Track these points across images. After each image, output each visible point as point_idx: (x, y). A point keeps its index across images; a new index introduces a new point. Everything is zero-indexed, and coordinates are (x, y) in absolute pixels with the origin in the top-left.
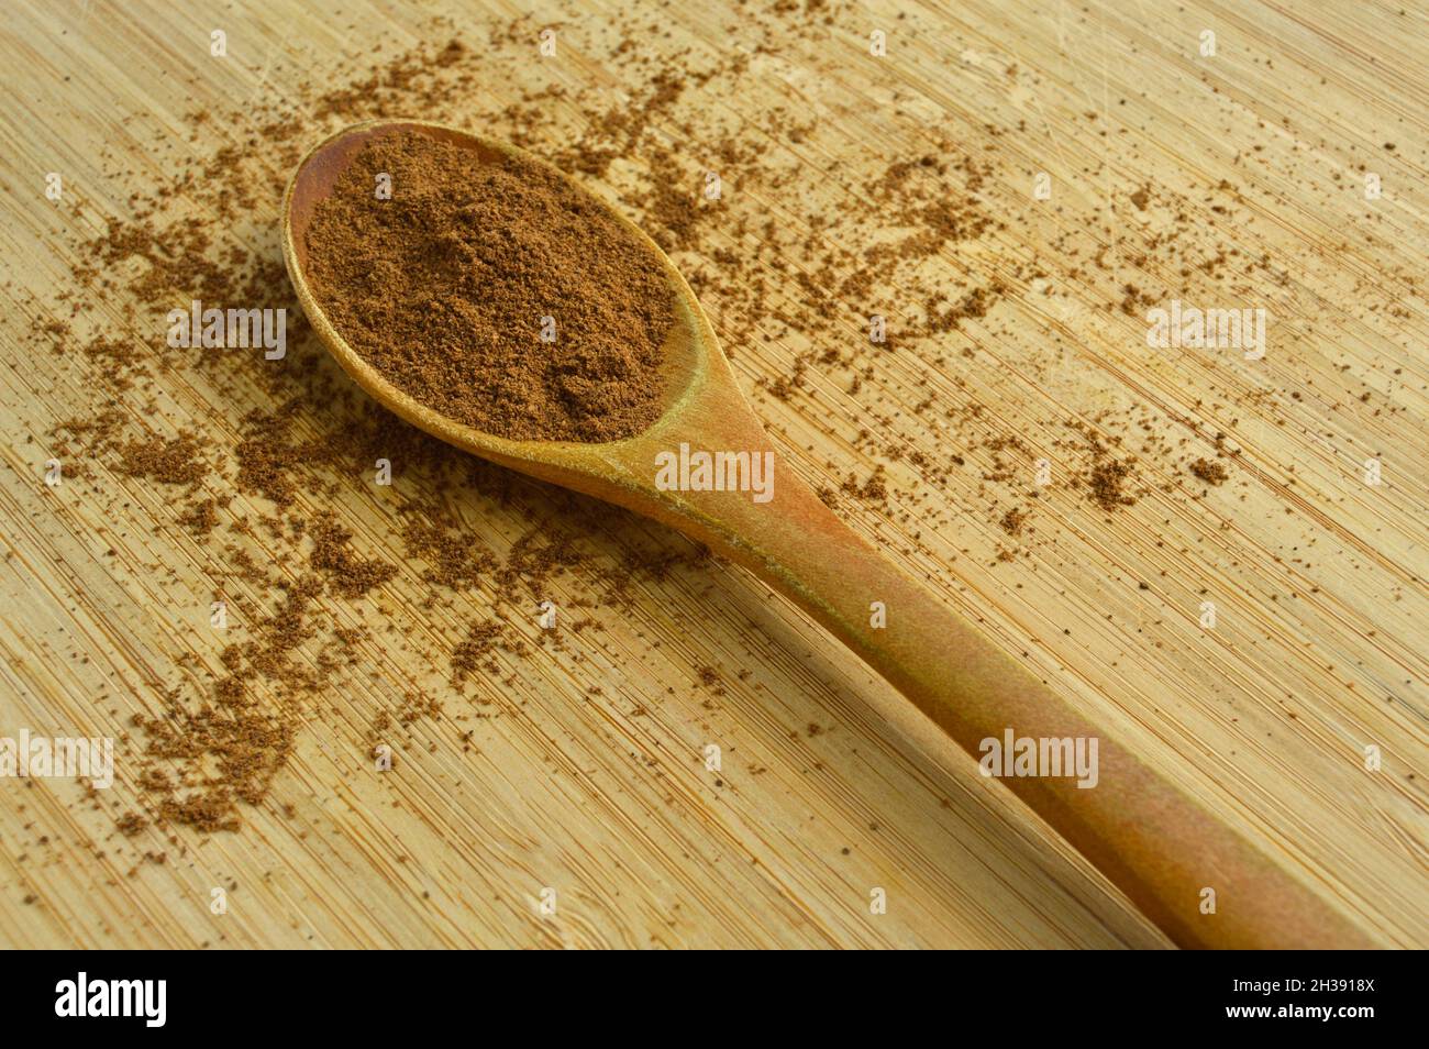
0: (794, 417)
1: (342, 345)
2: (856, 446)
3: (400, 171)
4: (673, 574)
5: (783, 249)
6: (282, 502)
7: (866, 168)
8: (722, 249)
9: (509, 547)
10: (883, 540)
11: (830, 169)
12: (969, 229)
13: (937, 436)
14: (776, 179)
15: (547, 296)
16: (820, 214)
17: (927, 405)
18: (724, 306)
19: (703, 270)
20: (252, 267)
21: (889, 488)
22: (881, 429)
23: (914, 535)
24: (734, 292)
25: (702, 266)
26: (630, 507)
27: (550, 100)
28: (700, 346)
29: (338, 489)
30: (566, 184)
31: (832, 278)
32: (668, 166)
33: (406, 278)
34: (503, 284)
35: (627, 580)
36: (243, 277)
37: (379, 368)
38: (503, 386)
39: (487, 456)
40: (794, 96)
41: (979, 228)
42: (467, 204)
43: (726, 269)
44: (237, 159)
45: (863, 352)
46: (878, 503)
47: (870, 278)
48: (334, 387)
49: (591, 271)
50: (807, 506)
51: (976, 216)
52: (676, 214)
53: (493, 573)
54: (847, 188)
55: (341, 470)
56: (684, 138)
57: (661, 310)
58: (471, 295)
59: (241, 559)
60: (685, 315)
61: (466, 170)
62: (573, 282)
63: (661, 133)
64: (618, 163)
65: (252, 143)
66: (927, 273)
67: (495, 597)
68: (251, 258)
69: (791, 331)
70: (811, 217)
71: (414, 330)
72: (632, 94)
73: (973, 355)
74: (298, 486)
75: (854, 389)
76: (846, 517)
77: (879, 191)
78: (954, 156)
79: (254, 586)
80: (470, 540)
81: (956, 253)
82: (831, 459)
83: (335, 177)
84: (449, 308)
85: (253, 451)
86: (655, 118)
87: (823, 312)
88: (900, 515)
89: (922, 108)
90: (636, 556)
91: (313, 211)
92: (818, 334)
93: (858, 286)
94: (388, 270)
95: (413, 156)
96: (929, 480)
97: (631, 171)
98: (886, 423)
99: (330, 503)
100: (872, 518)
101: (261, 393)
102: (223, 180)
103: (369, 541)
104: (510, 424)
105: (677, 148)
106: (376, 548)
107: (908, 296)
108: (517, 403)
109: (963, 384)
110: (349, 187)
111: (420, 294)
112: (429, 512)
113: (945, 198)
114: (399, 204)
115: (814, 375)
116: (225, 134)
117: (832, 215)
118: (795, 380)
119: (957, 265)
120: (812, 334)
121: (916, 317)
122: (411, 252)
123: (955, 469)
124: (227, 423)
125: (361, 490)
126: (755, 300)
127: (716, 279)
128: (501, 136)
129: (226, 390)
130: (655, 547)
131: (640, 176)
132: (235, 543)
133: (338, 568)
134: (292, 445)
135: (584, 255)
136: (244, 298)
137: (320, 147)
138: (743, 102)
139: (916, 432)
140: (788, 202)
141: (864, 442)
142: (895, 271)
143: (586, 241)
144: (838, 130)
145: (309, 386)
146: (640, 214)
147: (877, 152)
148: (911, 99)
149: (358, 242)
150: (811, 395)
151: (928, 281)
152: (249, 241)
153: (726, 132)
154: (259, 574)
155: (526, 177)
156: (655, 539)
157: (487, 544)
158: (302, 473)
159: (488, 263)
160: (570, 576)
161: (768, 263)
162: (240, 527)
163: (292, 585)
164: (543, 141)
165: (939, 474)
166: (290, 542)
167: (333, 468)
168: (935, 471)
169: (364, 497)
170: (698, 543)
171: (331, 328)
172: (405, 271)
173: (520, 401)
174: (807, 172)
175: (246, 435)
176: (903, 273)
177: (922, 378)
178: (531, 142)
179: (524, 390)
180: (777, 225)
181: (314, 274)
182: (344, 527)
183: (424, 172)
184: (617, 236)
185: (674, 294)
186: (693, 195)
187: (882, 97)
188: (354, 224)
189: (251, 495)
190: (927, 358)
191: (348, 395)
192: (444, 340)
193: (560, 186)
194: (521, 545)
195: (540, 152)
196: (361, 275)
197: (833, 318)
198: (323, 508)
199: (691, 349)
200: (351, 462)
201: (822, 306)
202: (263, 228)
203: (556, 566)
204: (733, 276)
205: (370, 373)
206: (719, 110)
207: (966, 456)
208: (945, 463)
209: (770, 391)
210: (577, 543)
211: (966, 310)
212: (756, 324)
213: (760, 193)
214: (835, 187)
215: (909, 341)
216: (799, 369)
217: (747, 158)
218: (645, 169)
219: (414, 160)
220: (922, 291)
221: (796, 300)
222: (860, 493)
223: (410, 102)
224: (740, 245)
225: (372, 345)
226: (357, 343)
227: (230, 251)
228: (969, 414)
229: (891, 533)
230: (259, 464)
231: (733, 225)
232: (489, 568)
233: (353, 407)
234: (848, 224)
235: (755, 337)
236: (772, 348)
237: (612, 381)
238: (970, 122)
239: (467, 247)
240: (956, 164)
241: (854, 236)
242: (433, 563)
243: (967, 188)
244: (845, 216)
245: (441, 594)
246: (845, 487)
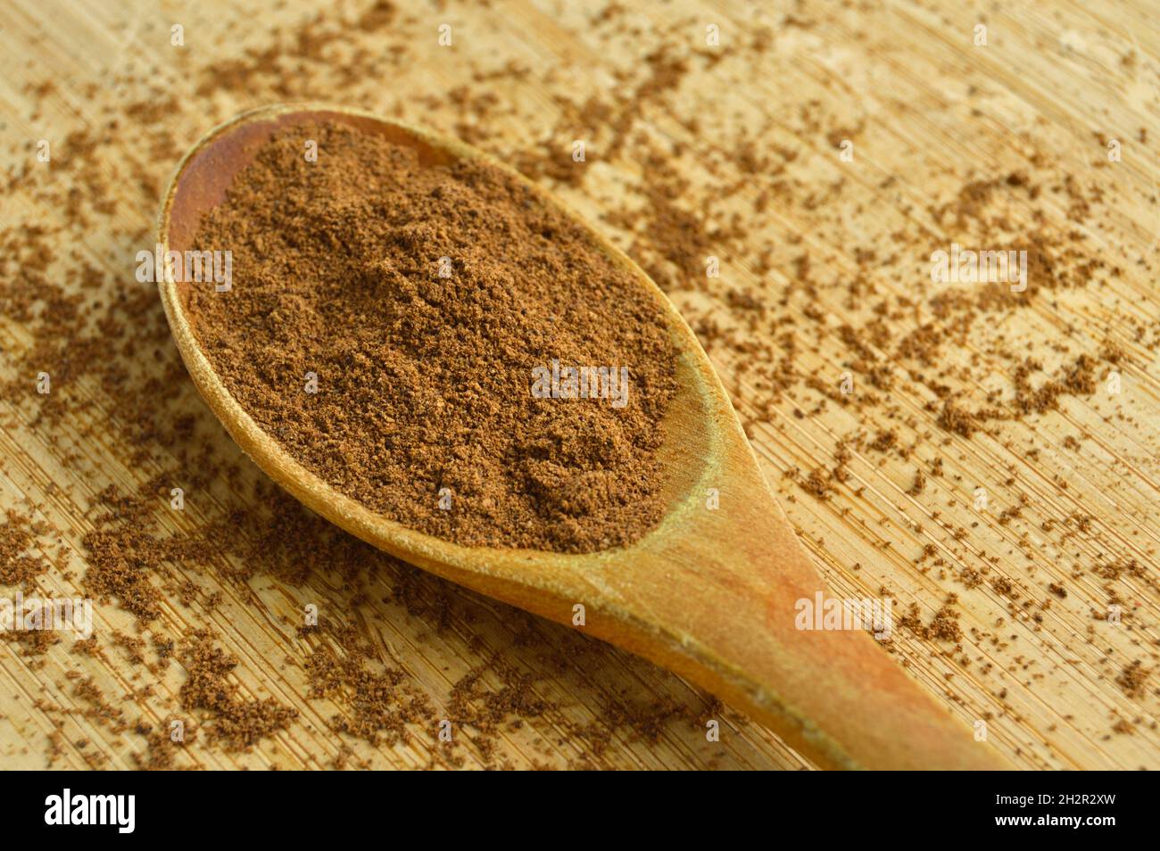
0: (835, 523)
1: (233, 407)
2: (920, 567)
3: (315, 175)
4: (671, 735)
5: (822, 293)
6: (144, 615)
7: (932, 186)
8: (739, 290)
9: (448, 688)
10: (956, 698)
11: (884, 186)
12: (1071, 273)
13: (1029, 557)
14: (811, 198)
15: (510, 351)
16: (869, 246)
17: (1015, 513)
18: (741, 368)
19: (713, 317)
20: (110, 294)
21: (964, 625)
22: (954, 544)
23: (998, 692)
24: (754, 349)
25: (711, 312)
26: (617, 643)
27: (508, 82)
28: (713, 425)
29: (219, 600)
30: (534, 198)
31: (886, 333)
32: (666, 175)
33: (320, 318)
34: (452, 332)
35: (608, 740)
36: (97, 305)
37: (282, 440)
38: (449, 472)
39: (425, 566)
40: (836, 86)
41: (1085, 273)
42: (405, 223)
43: (743, 317)
44: (92, 147)
45: (928, 437)
46: (949, 647)
47: (937, 336)
48: (215, 459)
49: (568, 318)
50: (860, 653)
51: (1081, 255)
52: (678, 241)
53: (427, 724)
54: (906, 212)
55: (224, 574)
56: (687, 137)
57: (661, 373)
58: (408, 345)
59: (87, 691)
60: (693, 381)
61: (401, 176)
62: (546, 334)
63: (657, 130)
64: (599, 168)
65: (113, 126)
66: (1014, 332)
67: (428, 756)
68: (108, 281)
69: (830, 404)
70: (857, 251)
71: (331, 390)
72: (619, 75)
73: (1079, 447)
74: (165, 594)
75: (917, 488)
76: (906, 663)
77: (950, 218)
78: (1049, 174)
79: (103, 730)
80: (395, 677)
81: (1055, 305)
82: (884, 582)
83: (228, 179)
84: (380, 363)
85: (107, 544)
86: (649, 109)
87: (875, 382)
88: (980, 665)
89: (1006, 106)
90: (621, 708)
91: (198, 224)
92: (868, 410)
93: (921, 346)
94: (298, 307)
95: (333, 154)
96: (1018, 617)
97: (616, 180)
98: (959, 536)
99: (208, 619)
100: (941, 667)
101: (118, 465)
102: (73, 174)
103: (259, 673)
104: (457, 524)
105: (678, 150)
106: (269, 683)
107: (989, 362)
108: (467, 494)
109: (1064, 486)
110: (246, 193)
111: (340, 342)
112: (344, 636)
113: (1039, 231)
114: (314, 219)
115: (861, 466)
116: (77, 113)
117: (886, 248)
118: (836, 472)
119: (1056, 321)
120: (859, 410)
121: (1000, 392)
122: (328, 283)
123: (1054, 603)
124: (72, 504)
125: (249, 602)
126: (783, 361)
127: (730, 330)
128: (442, 128)
129: (72, 458)
130: (645, 696)
131: (629, 188)
132: (79, 670)
133: (216, 708)
134: (158, 537)
135: (560, 297)
136: (98, 334)
137: (209, 139)
138: (766, 91)
139: (1000, 550)
140: (827, 228)
141: (930, 561)
142: (971, 327)
143: (563, 277)
144: (894, 134)
145: (182, 456)
146: (627, 239)
147: (947, 164)
148: (992, 95)
149: (258, 268)
150: (858, 494)
151: (1016, 344)
152: (107, 260)
153: (744, 131)
154: (110, 713)
155: (482, 187)
156: (646, 686)
157: (418, 684)
158: (170, 576)
159: (433, 304)
160: (529, 731)
161: (799, 311)
162: (85, 648)
163: (155, 730)
164: (500, 135)
165: (1033, 610)
166: (153, 670)
167: (212, 570)
168: (1026, 605)
169: (253, 611)
170: (704, 693)
171: (219, 384)
172: (320, 309)
173: (471, 493)
174: (851, 189)
175: (98, 521)
176: (982, 330)
177: (1009, 476)
178: (483, 136)
179: (478, 478)
180: (813, 259)
181: (198, 310)
182: (226, 652)
183: (346, 176)
184: (603, 272)
185: (678, 352)
186: (699, 215)
187: (953, 90)
188: (252, 244)
189: (101, 603)
190: (1015, 449)
191: (234, 471)
192: (370, 406)
193: (527, 200)
194: (465, 687)
195: (495, 150)
196: (260, 313)
197: (888, 389)
198: (199, 626)
199: (702, 429)
200: (238, 564)
201: (872, 372)
202: (125, 241)
203: (511, 718)
204: (753, 327)
205: (270, 446)
206: (734, 101)
207: (1068, 586)
208: (1041, 595)
209: (802, 486)
210: (540, 686)
211: (1068, 383)
212: (784, 393)
213: (789, 215)
214: (891, 211)
215: (991, 424)
216: (841, 458)
217: (772, 167)
218: (635, 177)
219: (334, 160)
220: (1008, 357)
221: (838, 363)
222: (925, 631)
223: (322, 77)
224: (763, 285)
225: (273, 408)
226: (254, 405)
227: (80, 270)
228: (1074, 528)
229: (966, 689)
230: (114, 561)
231: (753, 258)
232: (420, 717)
233: (240, 487)
234: (908, 261)
235: (782, 411)
236: (805, 426)
237: (595, 468)
238: (1072, 128)
239: (405, 281)
240: (1054, 184)
241: (916, 278)
242: (345, 707)
243: (1069, 217)
244: (904, 250)
245: (356, 750)
246: (904, 622)
